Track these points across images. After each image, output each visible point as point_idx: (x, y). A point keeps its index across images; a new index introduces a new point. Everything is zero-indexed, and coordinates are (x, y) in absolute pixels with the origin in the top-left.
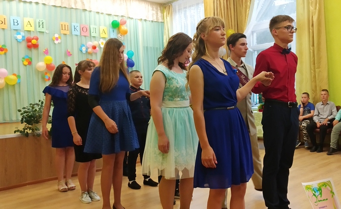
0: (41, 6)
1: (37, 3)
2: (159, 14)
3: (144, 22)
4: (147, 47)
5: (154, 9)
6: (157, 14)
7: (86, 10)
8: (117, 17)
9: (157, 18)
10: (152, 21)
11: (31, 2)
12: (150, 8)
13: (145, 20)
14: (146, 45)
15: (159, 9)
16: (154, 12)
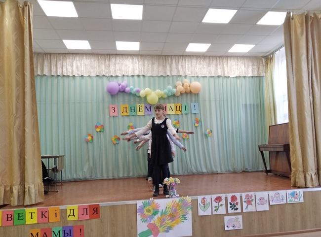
0: (142, 77)
1: (138, 76)
2: (261, 68)
3: (243, 79)
4: (246, 105)
5: (255, 64)
6: (259, 69)
7: (181, 76)
8: (213, 78)
9: (258, 73)
10: (253, 77)
11: (133, 76)
12: (250, 64)
13: (245, 77)
14: (244, 103)
15: (261, 62)
16: (255, 67)
